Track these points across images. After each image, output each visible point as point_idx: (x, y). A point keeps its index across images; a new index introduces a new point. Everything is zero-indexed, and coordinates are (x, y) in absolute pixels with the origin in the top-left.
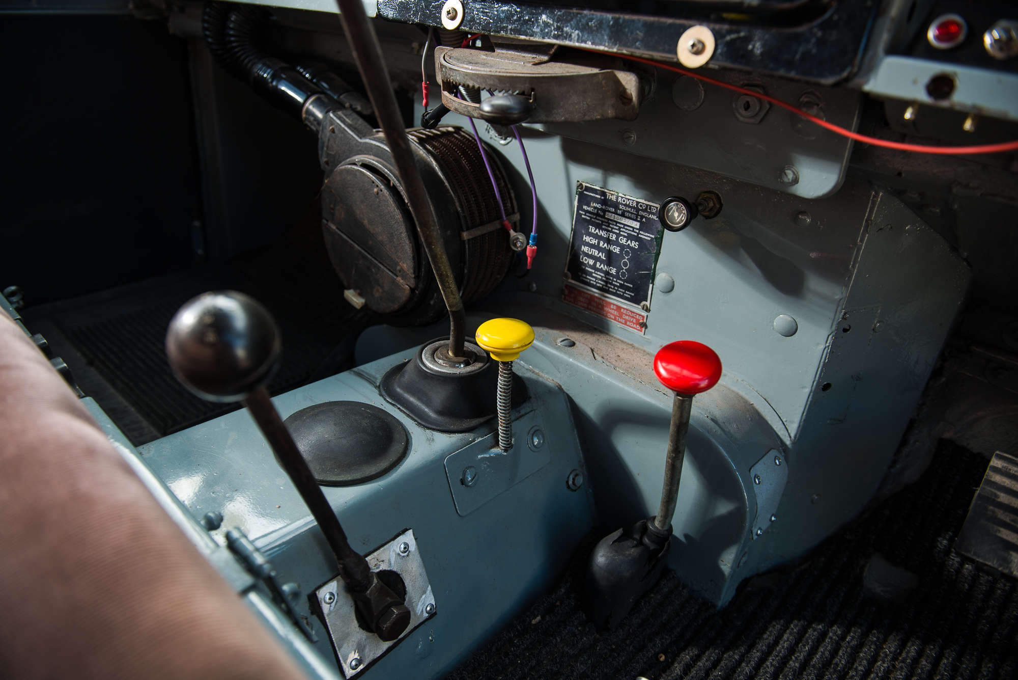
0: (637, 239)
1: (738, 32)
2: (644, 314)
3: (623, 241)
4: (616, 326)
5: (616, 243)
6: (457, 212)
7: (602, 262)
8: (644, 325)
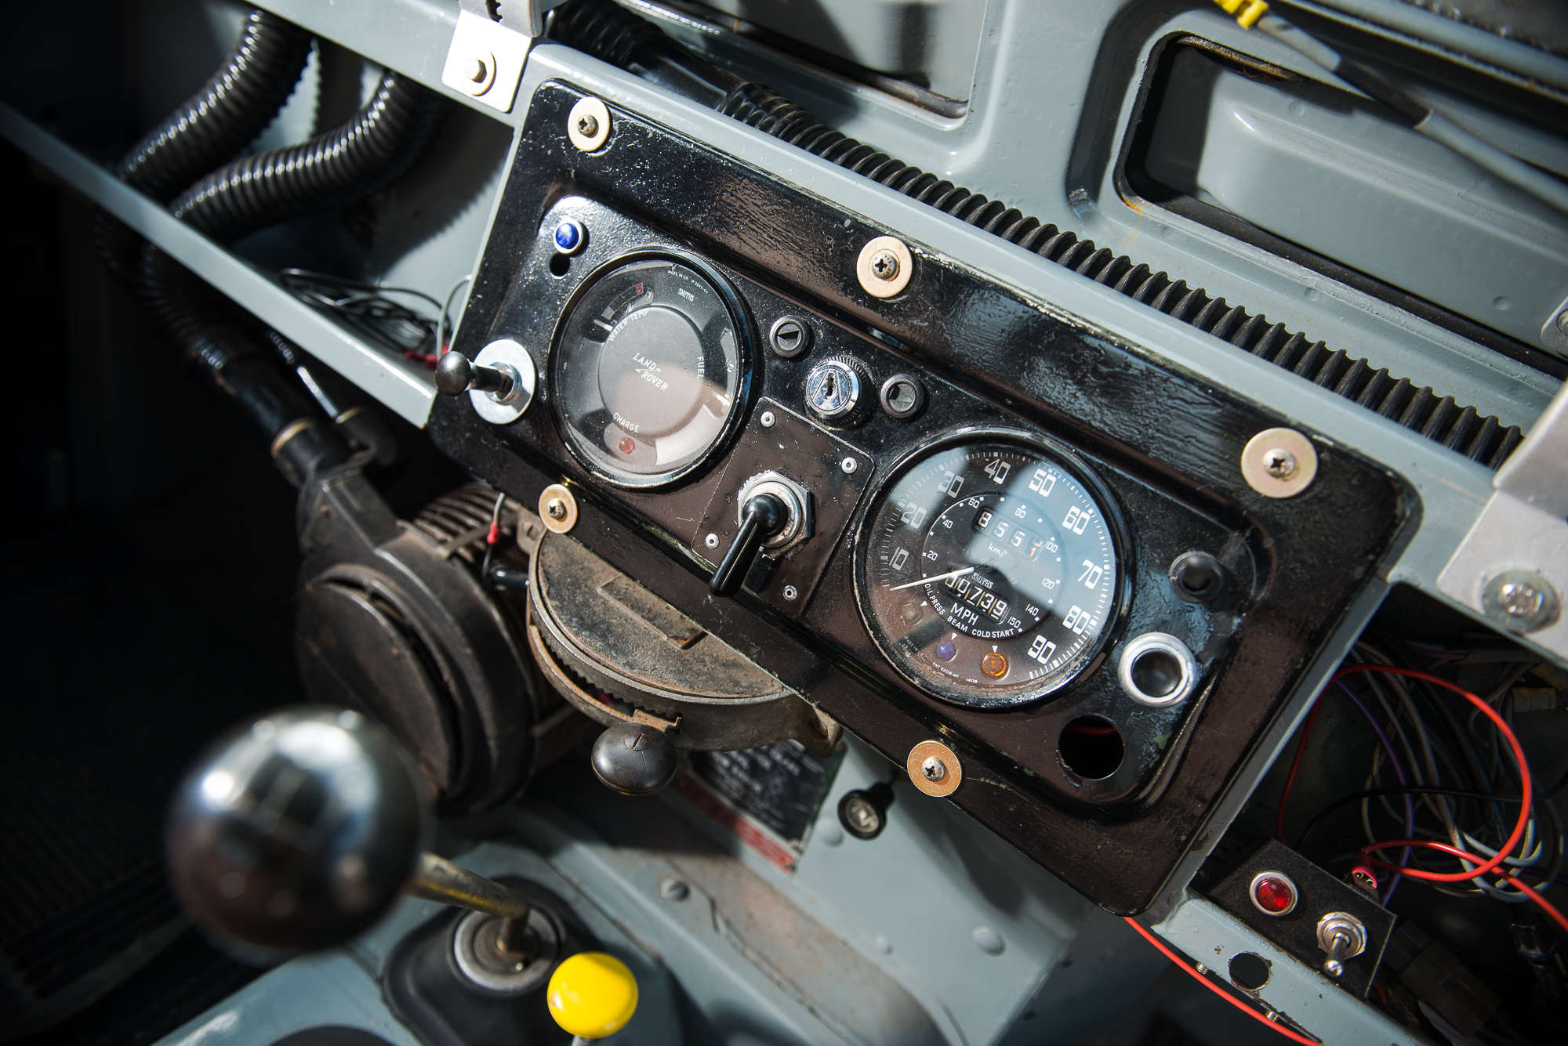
0: (798, 762)
1: (999, 782)
2: (794, 854)
3: (778, 757)
4: (751, 855)
5: (767, 754)
6: (526, 695)
7: (741, 768)
8: (792, 868)
